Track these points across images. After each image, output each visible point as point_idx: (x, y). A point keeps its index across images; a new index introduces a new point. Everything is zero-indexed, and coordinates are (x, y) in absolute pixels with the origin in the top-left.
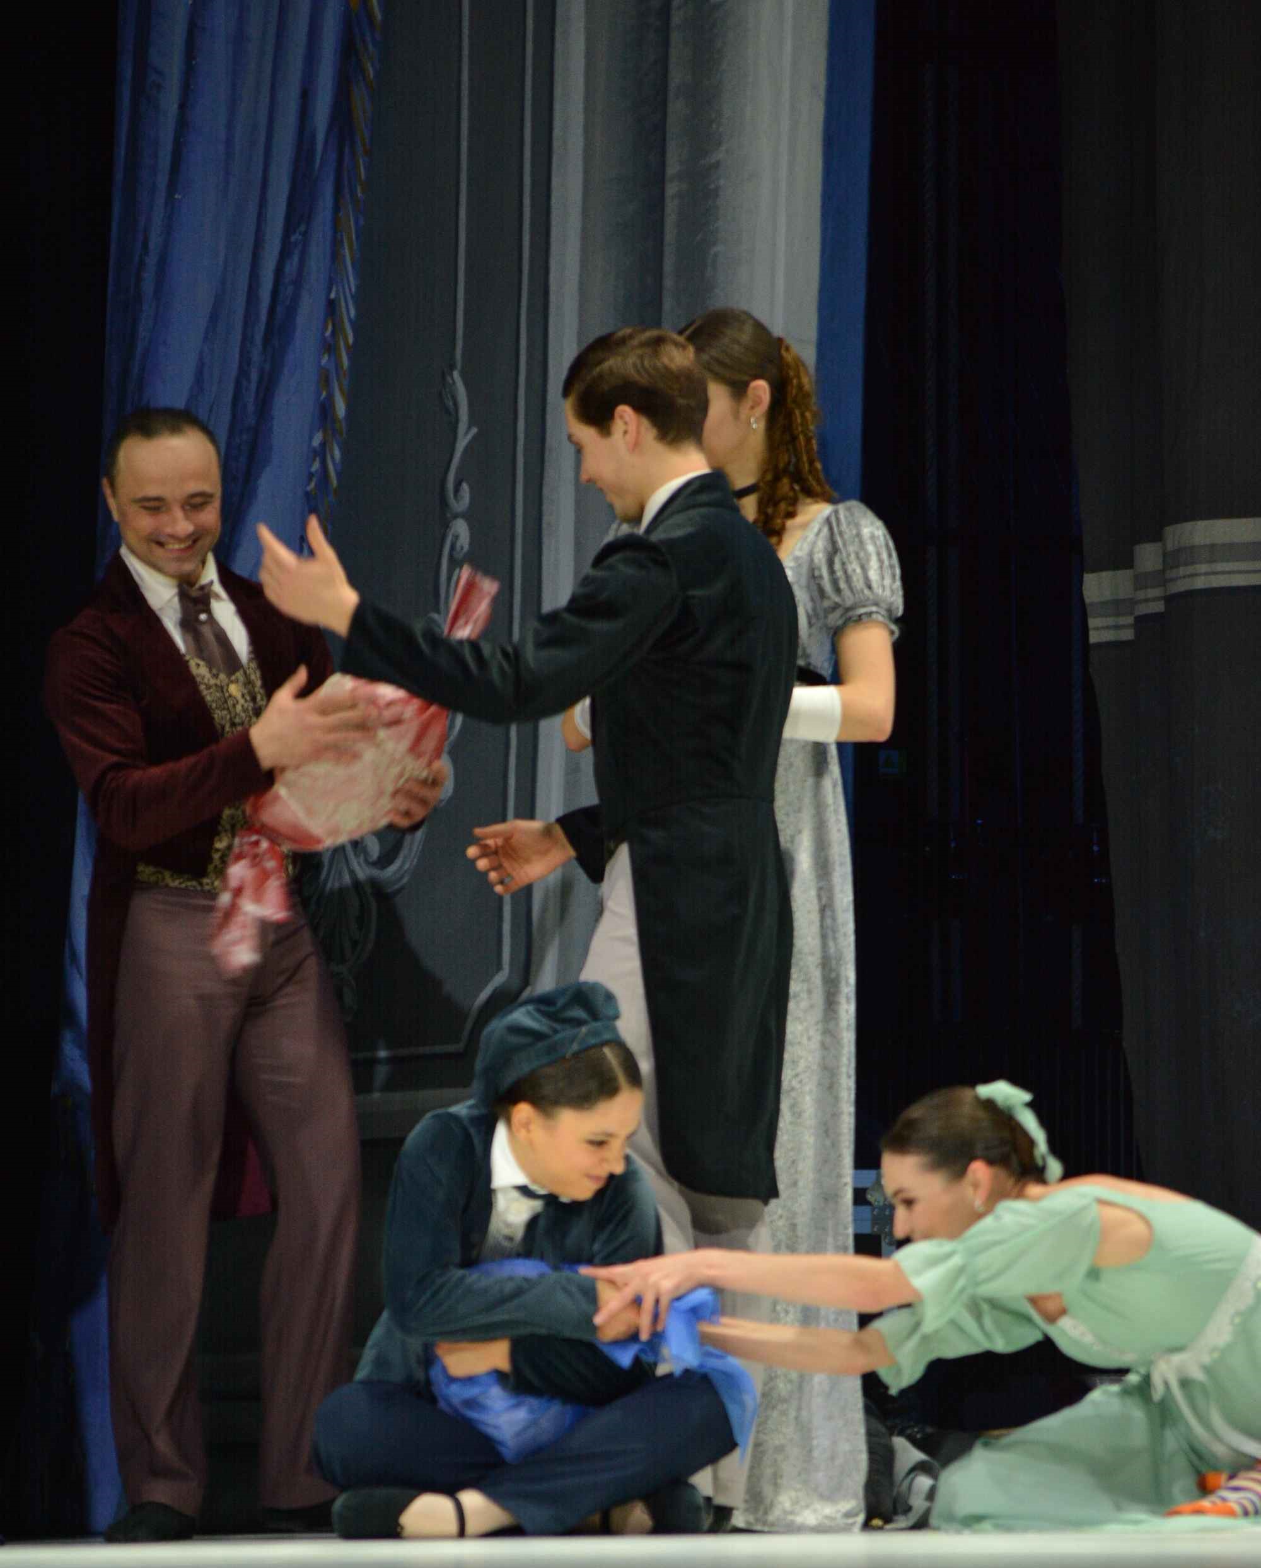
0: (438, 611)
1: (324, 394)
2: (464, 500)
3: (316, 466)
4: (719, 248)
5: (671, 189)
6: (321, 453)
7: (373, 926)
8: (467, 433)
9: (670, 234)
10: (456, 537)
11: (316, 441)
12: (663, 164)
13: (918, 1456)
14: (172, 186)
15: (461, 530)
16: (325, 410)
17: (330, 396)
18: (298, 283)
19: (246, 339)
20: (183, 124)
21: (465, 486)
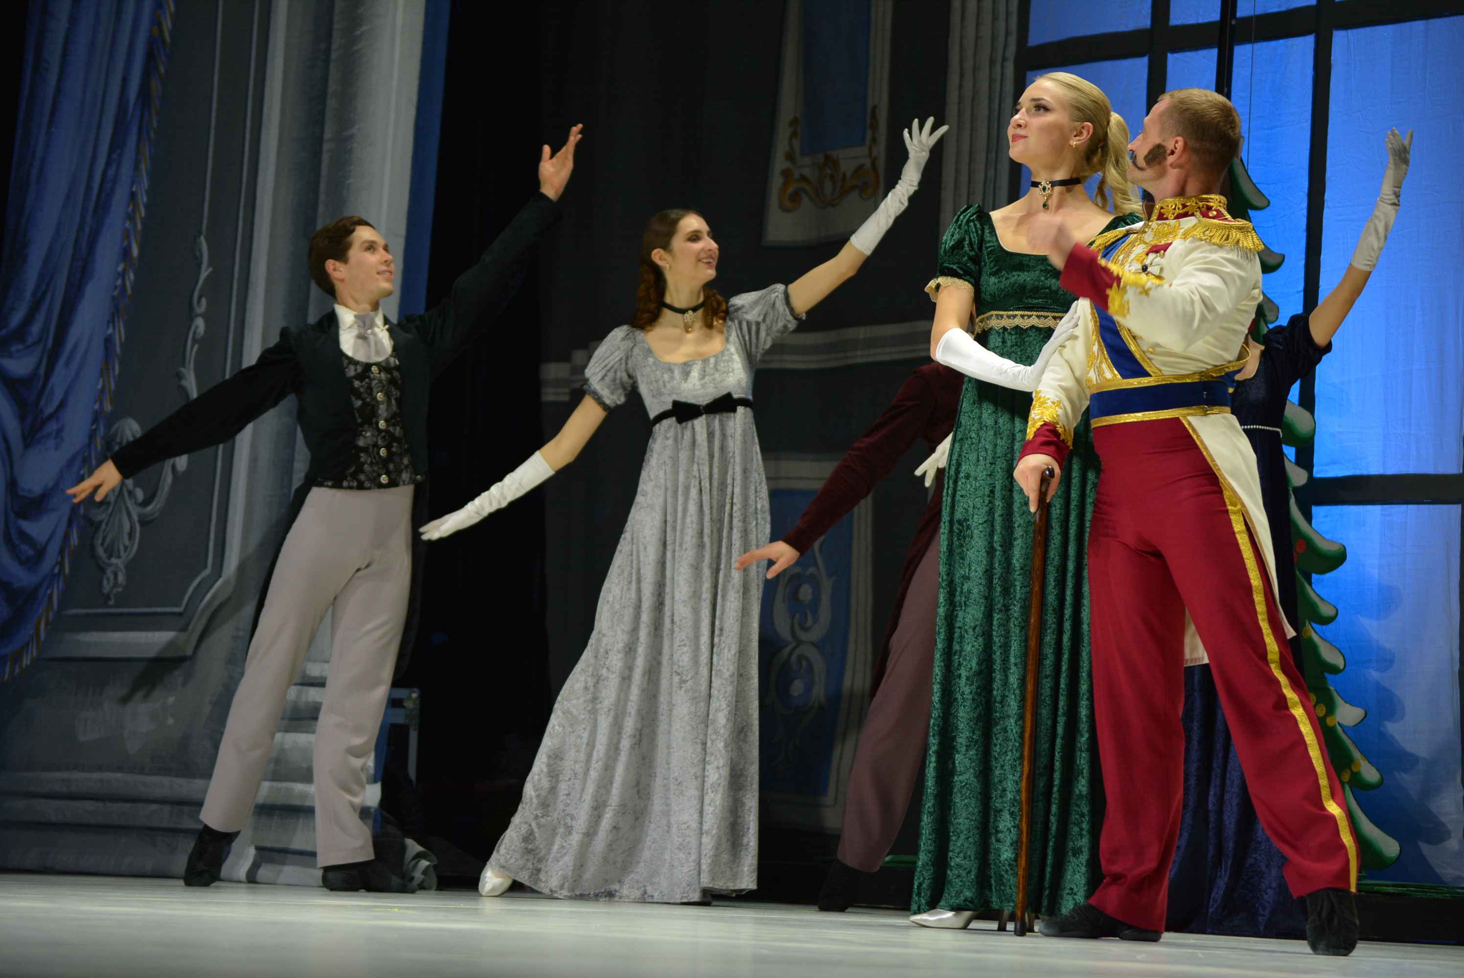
0: (184, 367)
1: (126, 243)
2: (202, 307)
3: (119, 282)
4: (351, 181)
5: (326, 146)
6: (123, 275)
7: (137, 540)
8: (206, 270)
9: (324, 171)
10: (197, 327)
11: (120, 268)
12: (322, 132)
13: (419, 848)
14: (51, 122)
15: (200, 324)
16: (126, 253)
17: (129, 246)
18: (115, 181)
19: (84, 209)
20: (58, 91)
21: (204, 301)
